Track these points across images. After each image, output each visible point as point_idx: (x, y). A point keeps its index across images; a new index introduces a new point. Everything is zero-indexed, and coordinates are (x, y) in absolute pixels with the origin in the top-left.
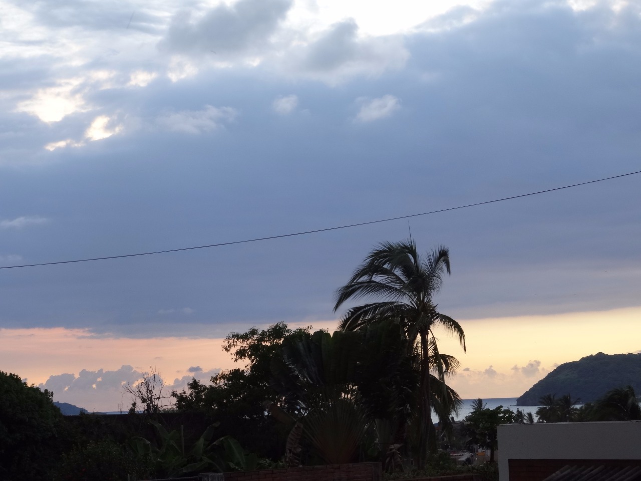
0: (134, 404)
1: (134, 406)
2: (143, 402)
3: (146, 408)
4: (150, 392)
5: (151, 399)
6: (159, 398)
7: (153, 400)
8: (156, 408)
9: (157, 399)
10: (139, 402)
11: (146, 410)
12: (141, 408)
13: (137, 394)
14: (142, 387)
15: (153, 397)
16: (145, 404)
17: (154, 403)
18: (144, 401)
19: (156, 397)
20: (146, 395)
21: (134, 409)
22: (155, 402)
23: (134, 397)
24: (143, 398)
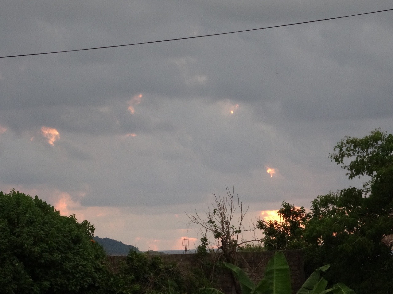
0: (204, 240)
1: (204, 243)
2: (216, 237)
3: (221, 245)
4: (227, 223)
5: (228, 232)
6: (239, 231)
7: (231, 233)
8: (235, 244)
9: (236, 232)
10: (211, 236)
11: (222, 248)
12: (214, 244)
13: (208, 225)
14: (216, 215)
15: (231, 230)
16: (220, 239)
17: (231, 237)
18: (218, 235)
19: (235, 230)
20: (221, 227)
21: (205, 247)
22: (234, 237)
23: (204, 230)
24: (216, 231)
